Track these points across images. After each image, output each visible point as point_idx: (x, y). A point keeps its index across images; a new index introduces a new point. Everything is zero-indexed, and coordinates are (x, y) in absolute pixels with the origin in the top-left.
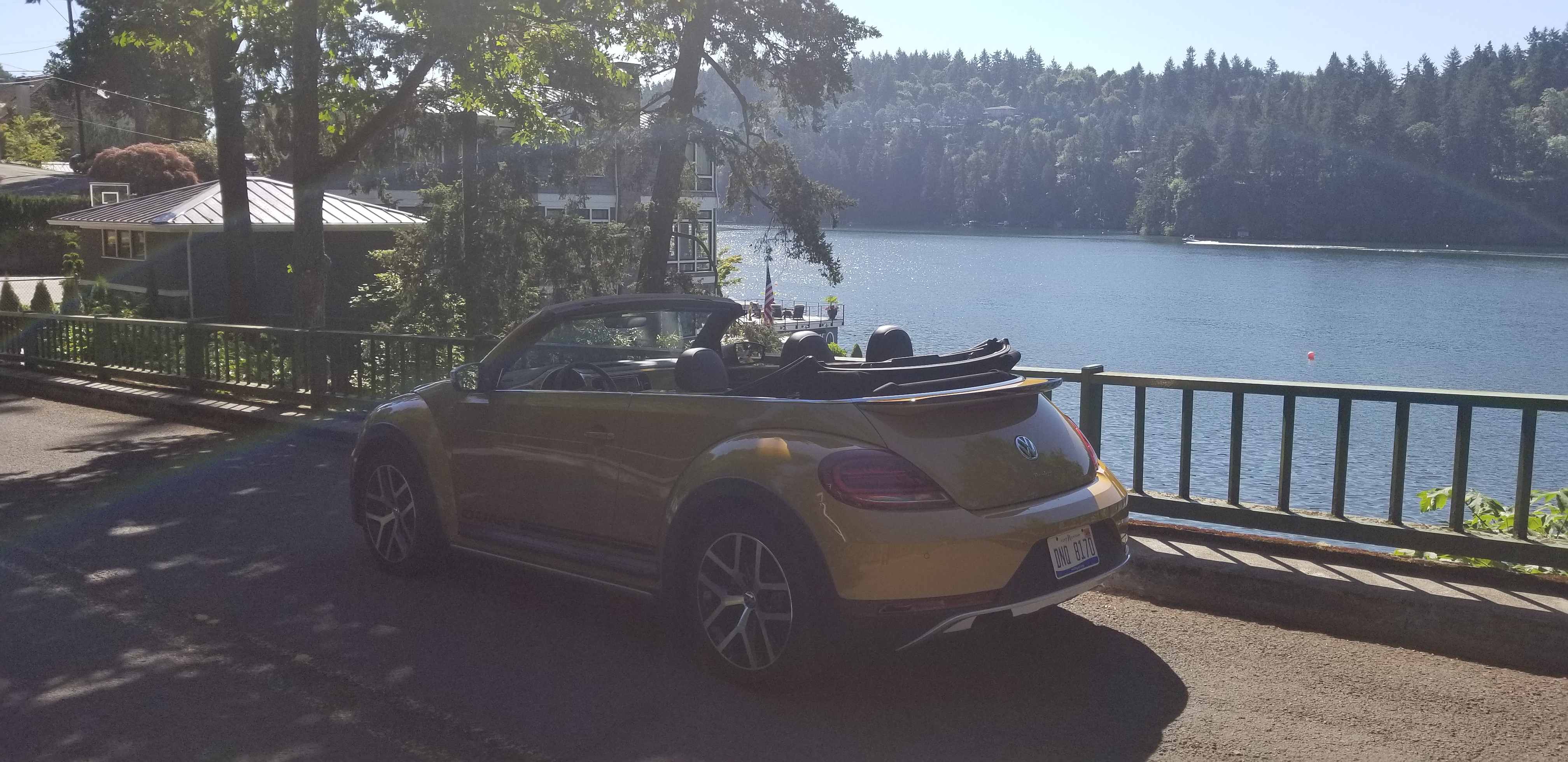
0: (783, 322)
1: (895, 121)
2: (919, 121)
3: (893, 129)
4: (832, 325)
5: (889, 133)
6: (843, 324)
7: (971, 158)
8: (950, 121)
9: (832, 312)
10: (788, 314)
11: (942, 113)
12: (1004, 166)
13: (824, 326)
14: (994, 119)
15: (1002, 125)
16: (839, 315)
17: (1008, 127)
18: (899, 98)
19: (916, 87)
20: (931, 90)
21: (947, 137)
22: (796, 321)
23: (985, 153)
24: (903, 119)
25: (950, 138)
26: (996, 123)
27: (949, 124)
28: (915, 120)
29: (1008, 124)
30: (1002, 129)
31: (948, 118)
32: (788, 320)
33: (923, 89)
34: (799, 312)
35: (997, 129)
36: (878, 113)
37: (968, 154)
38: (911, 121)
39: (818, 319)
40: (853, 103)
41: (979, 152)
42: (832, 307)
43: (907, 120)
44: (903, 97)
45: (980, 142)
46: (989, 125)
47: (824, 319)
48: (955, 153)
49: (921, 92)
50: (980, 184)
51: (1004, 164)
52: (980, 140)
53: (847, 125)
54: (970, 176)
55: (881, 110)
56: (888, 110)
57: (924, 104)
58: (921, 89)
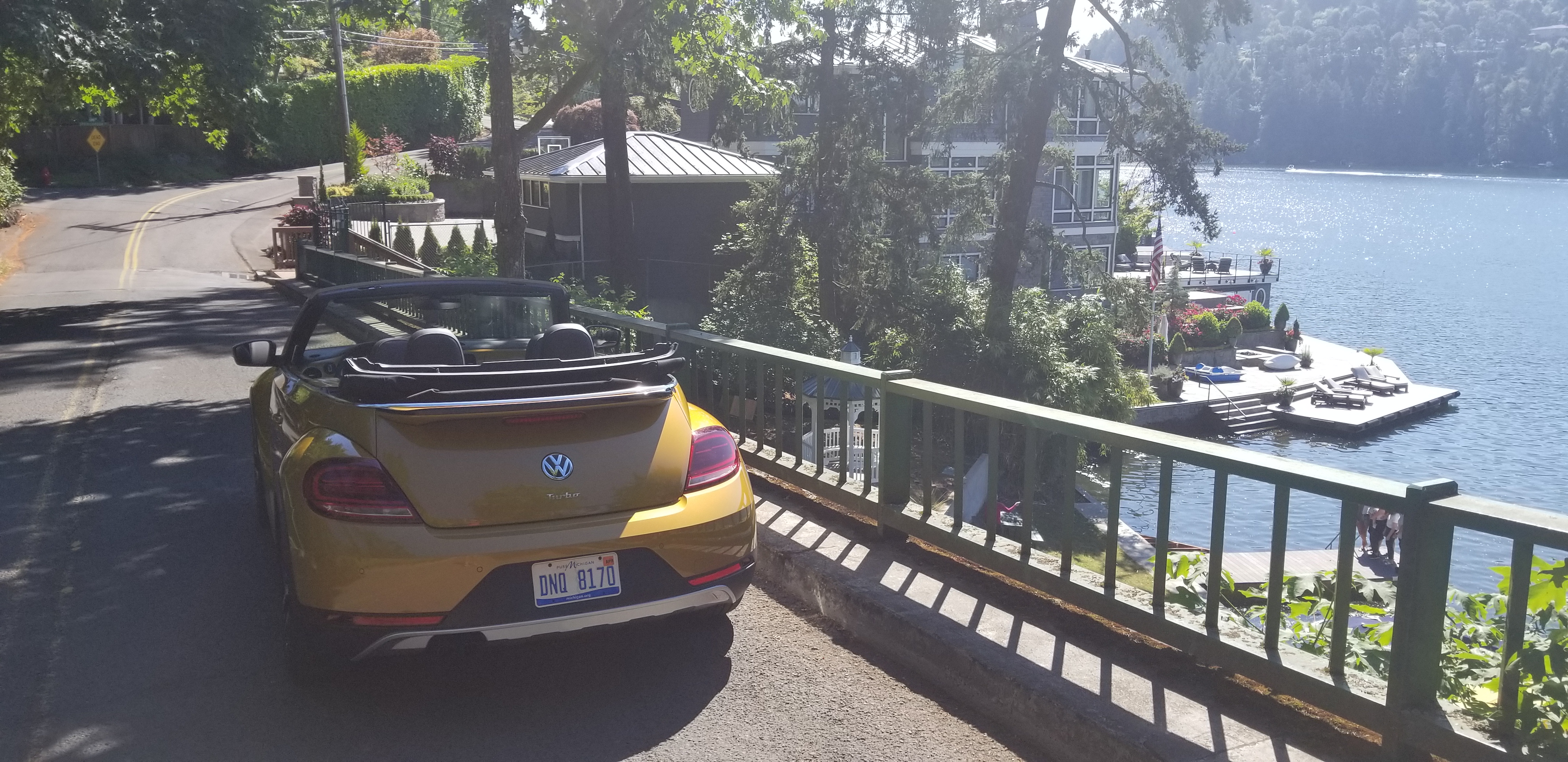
0: (1203, 276)
1: (1414, 47)
2: (1445, 45)
3: (1411, 55)
4: (1263, 280)
5: (1406, 61)
6: (1277, 280)
7: (1509, 87)
8: (1484, 45)
9: (1266, 267)
10: (1212, 267)
11: (1474, 36)
12: (1550, 97)
13: (1254, 282)
14: (1543, 40)
15: (1553, 47)
16: (1273, 270)
17: (1561, 49)
18: (1421, 20)
19: (1444, 6)
20: (1463, 9)
21: (1480, 63)
22: (1219, 276)
23: (1527, 82)
24: (1424, 44)
25: (1483, 64)
26: (1544, 45)
27: (1483, 49)
28: (1440, 44)
29: (1562, 45)
30: (1554, 52)
31: (1482, 41)
32: (1211, 274)
33: (1452, 8)
34: (1225, 265)
35: (1545, 52)
36: (1392, 38)
37: (1505, 83)
38: (1435, 46)
39: (1247, 273)
40: (1362, 28)
41: (1520, 81)
42: (1265, 261)
43: (1429, 45)
44: (1426, 18)
45: (1523, 69)
46: (1535, 48)
47: (1254, 273)
48: (1488, 82)
49: (1450, 12)
50: (1518, 118)
51: (1551, 94)
52: (1522, 66)
53: (1354, 53)
54: (1505, 109)
55: (1397, 35)
56: (1406, 34)
57: (1452, 26)
58: (1449, 8)
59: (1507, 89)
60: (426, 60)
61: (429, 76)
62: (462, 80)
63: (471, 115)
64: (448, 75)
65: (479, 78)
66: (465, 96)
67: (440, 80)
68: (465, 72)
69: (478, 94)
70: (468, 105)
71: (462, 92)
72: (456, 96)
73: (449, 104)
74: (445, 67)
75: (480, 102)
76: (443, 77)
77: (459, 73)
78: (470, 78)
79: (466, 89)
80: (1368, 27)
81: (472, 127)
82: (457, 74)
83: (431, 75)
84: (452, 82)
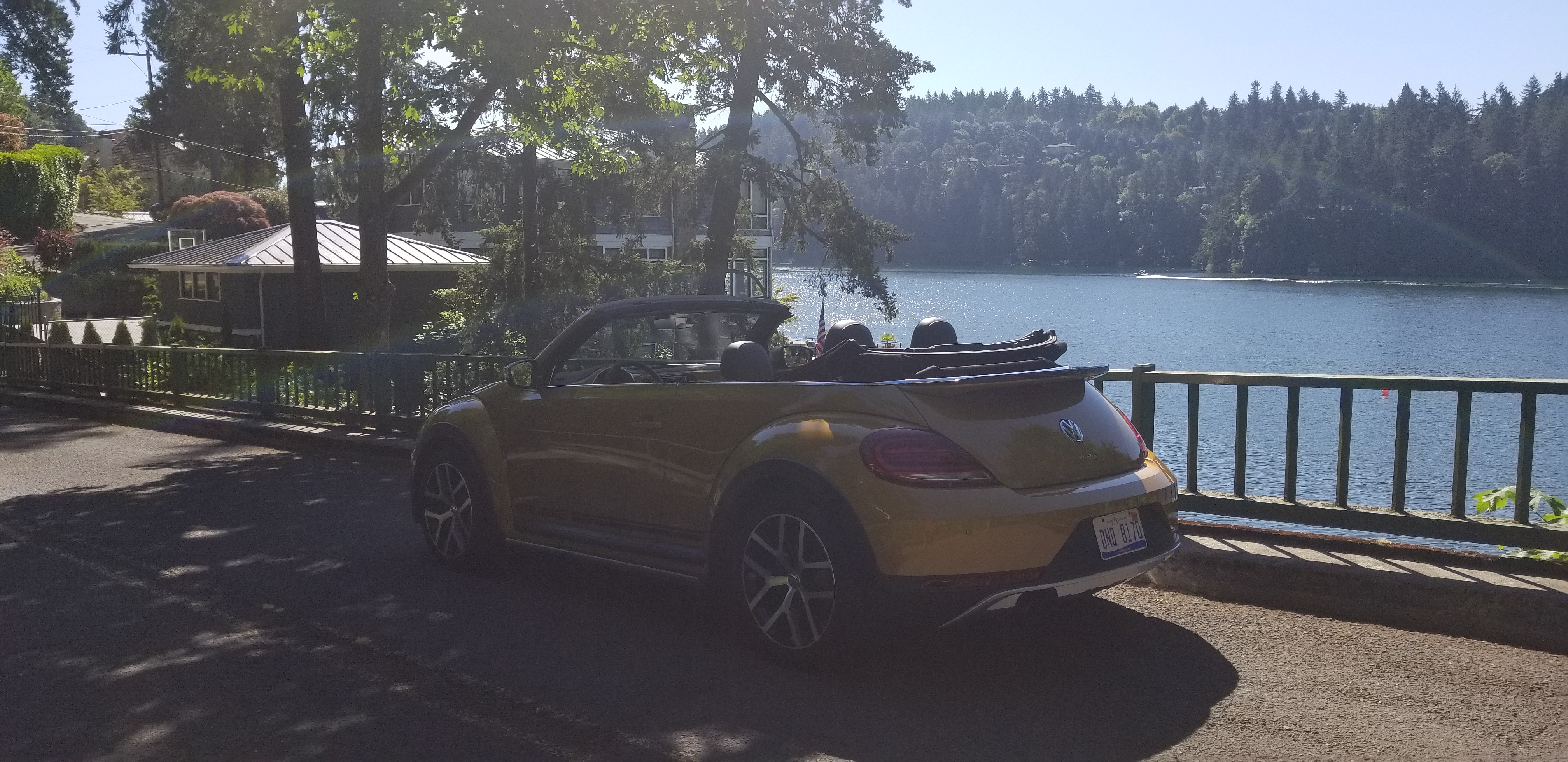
1: (952, 161)
2: (977, 160)
3: (950, 169)
5: (946, 173)
8: (1008, 160)
11: (999, 152)
12: (1064, 204)
14: (1054, 156)
15: (1062, 163)
17: (1067, 164)
18: (956, 138)
19: (973, 126)
20: (988, 129)
21: (1005, 176)
23: (1044, 192)
24: (960, 159)
25: (1008, 176)
26: (1055, 161)
27: (1007, 163)
28: (972, 159)
29: (1067, 161)
30: (1062, 166)
31: (1006, 156)
33: (980, 128)
35: (1056, 166)
36: (934, 153)
37: (1027, 192)
38: (969, 161)
40: (909, 144)
41: (1039, 191)
43: (964, 160)
44: (959, 136)
45: (1039, 181)
46: (1048, 163)
48: (1013, 193)
49: (978, 132)
50: (1040, 223)
51: (1064, 202)
52: (1039, 178)
53: (903, 166)
54: (1029, 214)
55: (938, 150)
56: (945, 150)
57: (981, 143)
58: (978, 128)
59: (1029, 197)
60: (11, 149)
61: (17, 165)
62: (53, 171)
63: (64, 208)
64: (39, 165)
65: (72, 169)
66: (57, 188)
67: (30, 170)
68: (57, 162)
69: (71, 186)
70: (61, 198)
71: (54, 184)
72: (48, 188)
73: (39, 196)
74: (35, 156)
75: (73, 195)
76: (34, 167)
77: (50, 163)
78: (63, 169)
79: (58, 180)
80: (914, 143)
81: (65, 222)
82: (48, 164)
83: (19, 163)
84: (43, 173)
